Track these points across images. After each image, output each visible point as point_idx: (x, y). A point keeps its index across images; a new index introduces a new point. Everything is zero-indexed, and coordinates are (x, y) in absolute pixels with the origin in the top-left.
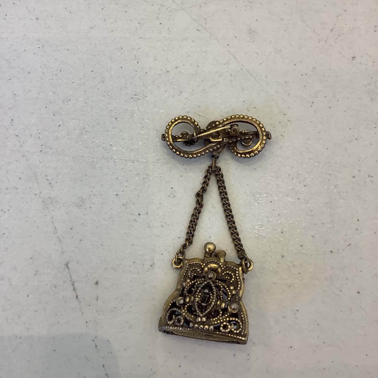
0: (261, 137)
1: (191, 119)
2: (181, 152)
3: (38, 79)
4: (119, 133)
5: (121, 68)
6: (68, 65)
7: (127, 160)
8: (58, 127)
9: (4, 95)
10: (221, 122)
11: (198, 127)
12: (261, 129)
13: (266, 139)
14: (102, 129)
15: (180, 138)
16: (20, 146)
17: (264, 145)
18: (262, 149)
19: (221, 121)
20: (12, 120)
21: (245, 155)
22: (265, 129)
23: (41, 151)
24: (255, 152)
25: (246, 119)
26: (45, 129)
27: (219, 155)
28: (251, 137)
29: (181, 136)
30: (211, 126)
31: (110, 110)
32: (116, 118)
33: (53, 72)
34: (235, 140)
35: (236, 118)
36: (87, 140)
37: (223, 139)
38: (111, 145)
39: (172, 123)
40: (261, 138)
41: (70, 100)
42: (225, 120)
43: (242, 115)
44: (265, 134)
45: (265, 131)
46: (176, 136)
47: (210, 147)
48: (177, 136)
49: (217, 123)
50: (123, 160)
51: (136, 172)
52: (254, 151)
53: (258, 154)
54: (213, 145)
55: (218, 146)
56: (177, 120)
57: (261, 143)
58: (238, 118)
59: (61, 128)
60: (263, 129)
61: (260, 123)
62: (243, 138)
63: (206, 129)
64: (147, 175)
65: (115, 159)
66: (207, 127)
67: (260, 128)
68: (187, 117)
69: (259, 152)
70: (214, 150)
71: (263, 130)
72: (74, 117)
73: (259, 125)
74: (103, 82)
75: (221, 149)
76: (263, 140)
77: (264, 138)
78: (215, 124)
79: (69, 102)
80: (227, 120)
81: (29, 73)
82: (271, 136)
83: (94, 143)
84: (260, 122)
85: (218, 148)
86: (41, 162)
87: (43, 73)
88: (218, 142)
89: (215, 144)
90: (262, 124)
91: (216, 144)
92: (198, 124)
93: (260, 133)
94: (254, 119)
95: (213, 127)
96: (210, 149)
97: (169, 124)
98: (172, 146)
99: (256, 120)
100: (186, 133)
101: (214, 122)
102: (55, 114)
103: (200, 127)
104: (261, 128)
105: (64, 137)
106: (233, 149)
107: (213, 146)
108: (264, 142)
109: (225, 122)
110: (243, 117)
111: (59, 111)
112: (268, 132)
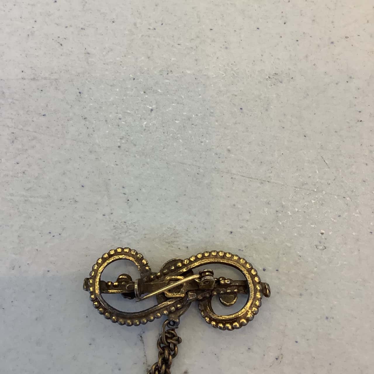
0: (252, 294)
1: (137, 254)
2: (113, 313)
3: (127, 32)
4: (243, 132)
5: (258, 28)
6: (175, 16)
7: (252, 178)
8: (150, 112)
9: (71, 52)
10: (185, 263)
11: (147, 268)
12: (252, 280)
13: (261, 298)
14: (217, 124)
15: (115, 287)
16: (89, 135)
17: (258, 308)
18: (253, 316)
19: (186, 261)
20: (80, 93)
21: (224, 325)
22: (259, 279)
23: (119, 147)
24: (241, 321)
25: (229, 259)
26: (128, 113)
27: (179, 321)
28: (236, 290)
29: (117, 284)
30: (169, 268)
31: (233, 95)
32: (241, 109)
33: (150, 24)
34: (208, 296)
35: (212, 257)
36: (193, 137)
37: (187, 294)
38: (229, 150)
39: (104, 260)
40: (253, 297)
41: (171, 71)
42: (192, 259)
43: (222, 251)
44: (259, 288)
45: (259, 283)
46: (109, 282)
47: (164, 307)
48: (110, 284)
49: (180, 264)
50: (246, 177)
51: (265, 200)
52: (240, 318)
53: (245, 325)
54: (169, 303)
55: (179, 306)
56: (112, 255)
57: (251, 304)
58: (216, 257)
59: (153, 114)
60: (256, 279)
61: (252, 268)
62: (222, 292)
63: (159, 274)
64: (283, 206)
65: (234, 174)
66: (161, 271)
67: (251, 277)
68: (130, 250)
69: (248, 320)
70: (170, 312)
71: (255, 281)
72: (175, 98)
73: (249, 271)
74: (226, 48)
75: (183, 310)
76: (255, 298)
77: (258, 295)
78: (175, 265)
79: (170, 74)
80: (195, 261)
81: (113, 22)
82: (270, 292)
83: (203, 144)
84: (252, 266)
85: (177, 309)
86: (118, 164)
87: (135, 24)
88: (179, 299)
89: (172, 302)
90: (255, 271)
91: (174, 301)
92: (147, 264)
93: (251, 286)
94: (241, 260)
95: (172, 271)
96: (164, 310)
97: (97, 262)
98: (99, 302)
99: (244, 262)
100: (126, 277)
101: (174, 262)
102: (146, 92)
103: (150, 269)
104: (253, 277)
105: (157, 128)
106: (205, 310)
107: (169, 305)
108: (257, 303)
109: (192, 264)
110: (224, 256)
111: (154, 88)
112: (265, 283)
